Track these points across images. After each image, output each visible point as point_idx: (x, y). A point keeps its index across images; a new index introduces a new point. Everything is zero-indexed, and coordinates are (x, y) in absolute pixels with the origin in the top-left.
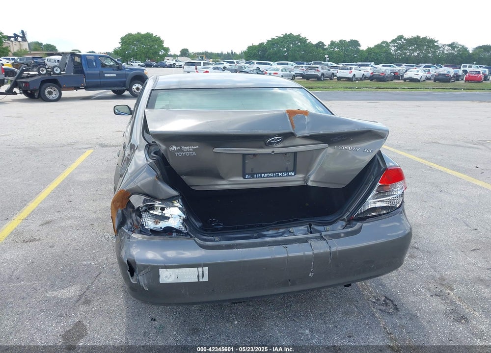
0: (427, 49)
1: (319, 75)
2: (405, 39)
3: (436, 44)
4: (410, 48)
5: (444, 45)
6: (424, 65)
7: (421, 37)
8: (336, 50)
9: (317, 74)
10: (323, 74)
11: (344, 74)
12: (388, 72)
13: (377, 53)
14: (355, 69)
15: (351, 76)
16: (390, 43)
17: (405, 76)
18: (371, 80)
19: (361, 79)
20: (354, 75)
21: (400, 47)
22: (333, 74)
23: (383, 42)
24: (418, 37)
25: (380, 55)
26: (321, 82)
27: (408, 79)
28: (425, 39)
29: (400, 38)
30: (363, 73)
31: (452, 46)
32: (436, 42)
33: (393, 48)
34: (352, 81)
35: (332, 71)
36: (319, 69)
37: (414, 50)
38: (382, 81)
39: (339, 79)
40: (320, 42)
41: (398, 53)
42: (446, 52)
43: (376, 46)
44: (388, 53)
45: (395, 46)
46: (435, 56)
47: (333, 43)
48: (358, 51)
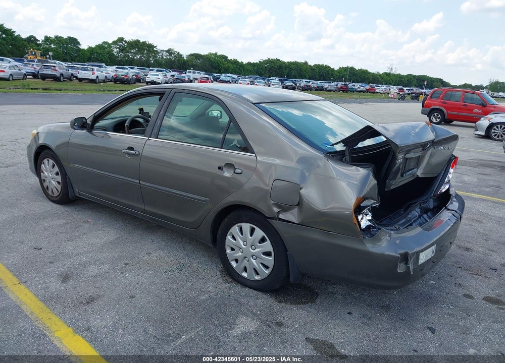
0: (148, 54)
1: (58, 75)
2: (126, 42)
3: (155, 49)
4: (132, 51)
5: (162, 51)
6: (156, 69)
7: (141, 41)
8: (52, 46)
9: (56, 74)
10: (62, 75)
11: (86, 75)
12: (130, 75)
13: (100, 54)
14: (97, 71)
15: (94, 77)
16: (112, 44)
17: (148, 79)
18: (115, 82)
19: (104, 81)
20: (97, 77)
21: (122, 50)
22: (72, 74)
23: (104, 43)
24: (138, 41)
25: (103, 56)
26: (60, 83)
27: (150, 82)
28: (144, 43)
29: (121, 40)
30: (105, 75)
31: (169, 51)
32: (155, 47)
33: (115, 50)
34: (96, 83)
35: (71, 71)
36: (57, 68)
37: (136, 54)
38: (126, 84)
39: (81, 80)
40: (31, 37)
41: (121, 55)
42: (165, 58)
43: (97, 46)
44: (110, 54)
45: (116, 48)
46: (156, 61)
47: (47, 39)
48: (80, 50)
